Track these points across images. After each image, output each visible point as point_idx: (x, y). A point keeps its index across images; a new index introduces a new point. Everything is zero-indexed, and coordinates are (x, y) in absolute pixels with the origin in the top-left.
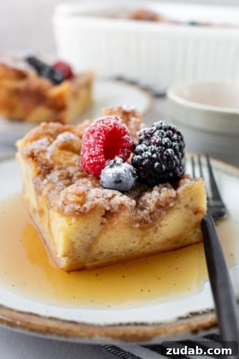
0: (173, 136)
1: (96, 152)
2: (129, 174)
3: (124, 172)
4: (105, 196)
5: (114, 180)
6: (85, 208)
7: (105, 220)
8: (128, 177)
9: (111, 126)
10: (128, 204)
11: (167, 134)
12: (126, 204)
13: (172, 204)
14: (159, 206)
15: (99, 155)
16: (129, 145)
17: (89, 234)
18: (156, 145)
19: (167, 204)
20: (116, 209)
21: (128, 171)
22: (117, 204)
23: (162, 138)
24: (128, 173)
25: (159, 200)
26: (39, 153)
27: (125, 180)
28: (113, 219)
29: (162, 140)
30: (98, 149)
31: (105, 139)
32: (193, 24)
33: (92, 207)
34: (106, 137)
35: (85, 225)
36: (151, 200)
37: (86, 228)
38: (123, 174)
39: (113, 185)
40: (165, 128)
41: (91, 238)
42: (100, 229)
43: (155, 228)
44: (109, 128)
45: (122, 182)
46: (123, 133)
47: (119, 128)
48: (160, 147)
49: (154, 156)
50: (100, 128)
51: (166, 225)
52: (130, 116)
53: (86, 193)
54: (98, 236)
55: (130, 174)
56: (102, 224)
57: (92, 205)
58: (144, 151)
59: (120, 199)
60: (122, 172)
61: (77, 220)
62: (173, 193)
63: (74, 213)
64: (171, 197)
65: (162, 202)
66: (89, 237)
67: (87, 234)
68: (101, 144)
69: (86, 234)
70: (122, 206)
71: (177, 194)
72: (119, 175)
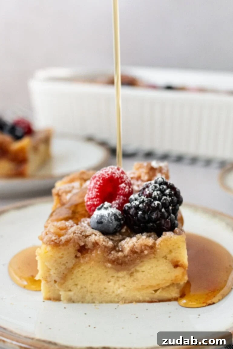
0: (165, 190)
1: (92, 195)
2: (111, 218)
3: (107, 215)
4: (83, 234)
5: (97, 221)
6: (61, 240)
7: (79, 254)
8: (110, 220)
9: (108, 174)
10: (102, 244)
11: (160, 188)
12: (100, 244)
13: (146, 252)
14: (133, 251)
15: (94, 198)
16: (124, 193)
17: (64, 264)
18: (146, 196)
19: (142, 251)
20: (90, 245)
21: (111, 214)
22: (92, 242)
23: (154, 191)
24: (111, 216)
25: (134, 245)
26: (63, 193)
27: (106, 222)
28: (87, 255)
29: (152, 193)
30: (94, 193)
31: (102, 184)
32: (169, 88)
33: (67, 240)
34: (103, 183)
35: (60, 255)
36: (128, 245)
37: (61, 258)
38: (105, 216)
39: (96, 225)
40: (160, 182)
41: (66, 268)
42: (74, 261)
43: (130, 272)
44: (107, 175)
45: (104, 224)
46: (120, 182)
47: (116, 176)
48: (149, 198)
49: (141, 205)
50: (99, 175)
51: (143, 271)
52: (157, 172)
53: (69, 228)
54: (73, 268)
55: (113, 218)
56: (76, 257)
57: (67, 239)
58: (134, 200)
59: (95, 238)
60: (105, 215)
61: (53, 248)
62: (150, 241)
63: (50, 242)
64: (146, 246)
65: (137, 248)
66: (64, 267)
67: (62, 264)
68: (98, 188)
69: (60, 263)
70: (96, 244)
71: (154, 244)
72: (102, 217)
